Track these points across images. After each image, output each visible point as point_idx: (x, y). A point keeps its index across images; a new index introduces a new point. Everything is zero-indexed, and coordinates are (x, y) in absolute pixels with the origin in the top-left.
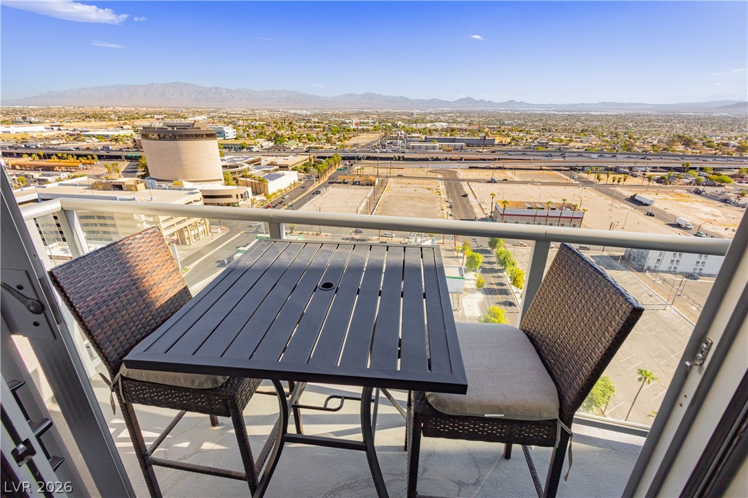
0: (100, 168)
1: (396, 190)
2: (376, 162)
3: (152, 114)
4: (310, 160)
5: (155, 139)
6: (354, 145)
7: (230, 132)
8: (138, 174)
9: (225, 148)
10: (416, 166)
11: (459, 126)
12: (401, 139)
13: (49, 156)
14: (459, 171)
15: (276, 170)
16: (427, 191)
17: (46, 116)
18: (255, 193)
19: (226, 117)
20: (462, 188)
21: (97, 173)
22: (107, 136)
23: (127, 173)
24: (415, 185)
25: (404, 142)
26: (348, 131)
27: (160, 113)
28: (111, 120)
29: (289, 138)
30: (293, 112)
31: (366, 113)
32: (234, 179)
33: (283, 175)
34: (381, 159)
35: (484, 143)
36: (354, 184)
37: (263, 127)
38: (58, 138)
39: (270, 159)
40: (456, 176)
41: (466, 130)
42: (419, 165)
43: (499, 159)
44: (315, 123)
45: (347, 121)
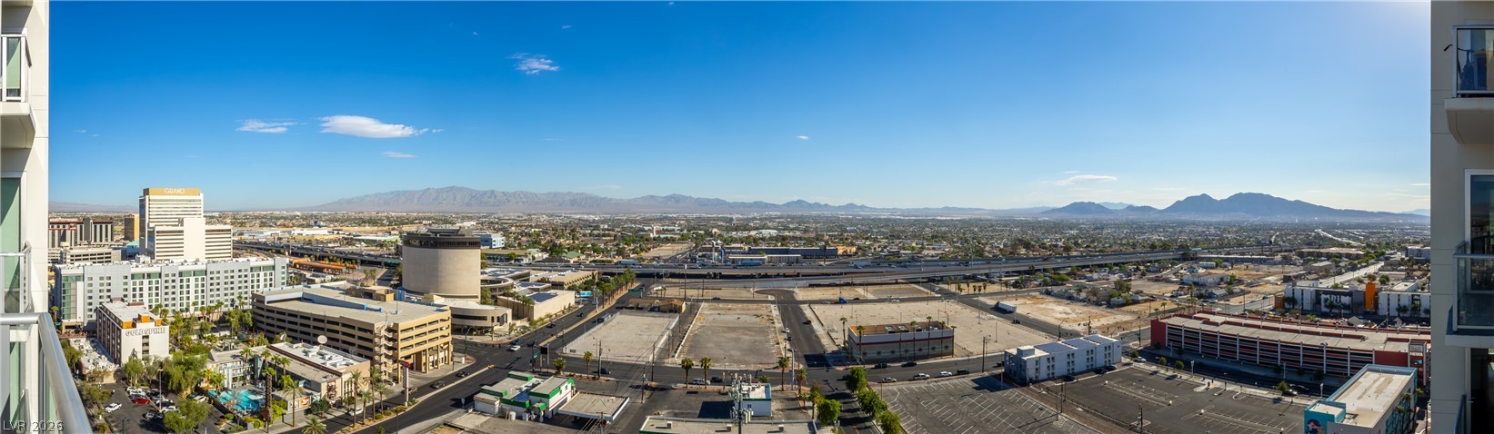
0: (359, 274)
1: (711, 318)
2: (683, 281)
3: (420, 219)
4: (594, 277)
5: (415, 246)
6: (653, 259)
7: (498, 240)
8: (392, 282)
9: (490, 258)
10: (738, 285)
11: (791, 234)
12: (717, 250)
13: (321, 258)
14: (796, 290)
15: (548, 288)
16: (755, 319)
17: (331, 221)
18: (516, 316)
19: (497, 223)
20: (804, 314)
21: (355, 278)
22: (374, 241)
23: (382, 281)
24: (738, 312)
25: (721, 255)
26: (647, 240)
27: (429, 219)
28: (383, 225)
29: (569, 249)
30: (578, 216)
31: (671, 219)
32: (493, 297)
33: (556, 295)
34: (690, 276)
35: (825, 254)
36: (652, 310)
37: (538, 235)
38: (335, 241)
39: (541, 274)
40: (793, 296)
41: (801, 239)
42: (742, 285)
43: (845, 274)
44: (604, 230)
45: (646, 228)
